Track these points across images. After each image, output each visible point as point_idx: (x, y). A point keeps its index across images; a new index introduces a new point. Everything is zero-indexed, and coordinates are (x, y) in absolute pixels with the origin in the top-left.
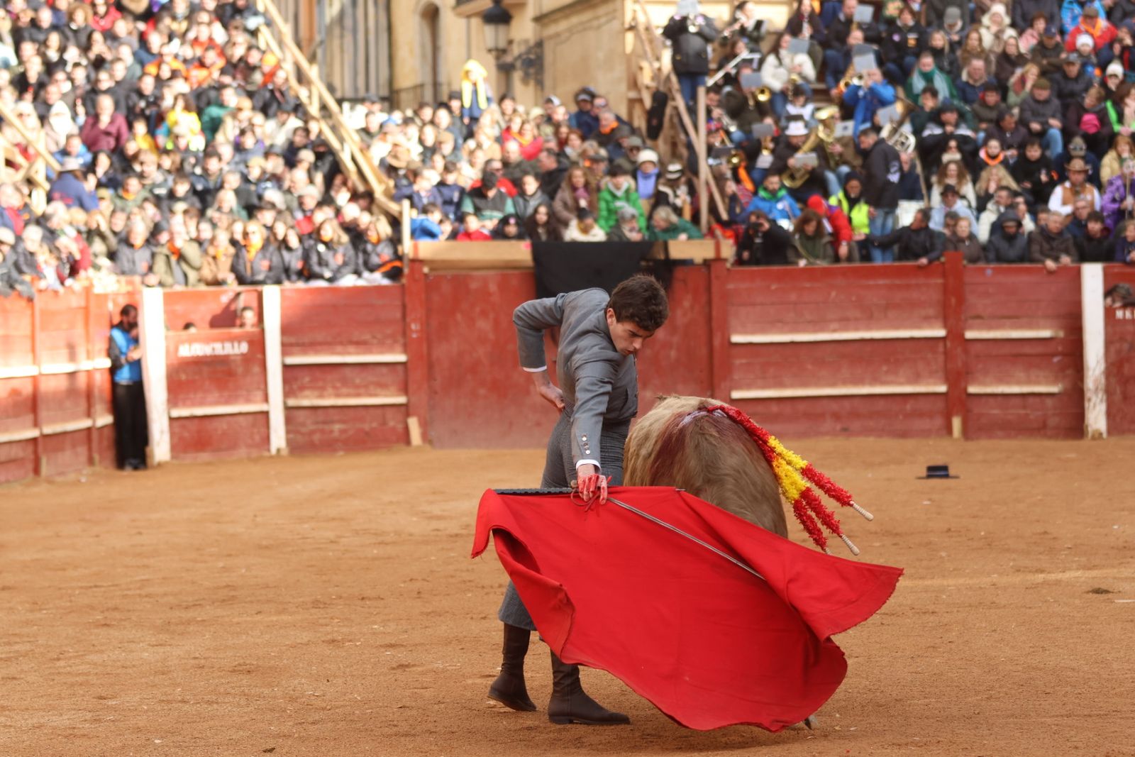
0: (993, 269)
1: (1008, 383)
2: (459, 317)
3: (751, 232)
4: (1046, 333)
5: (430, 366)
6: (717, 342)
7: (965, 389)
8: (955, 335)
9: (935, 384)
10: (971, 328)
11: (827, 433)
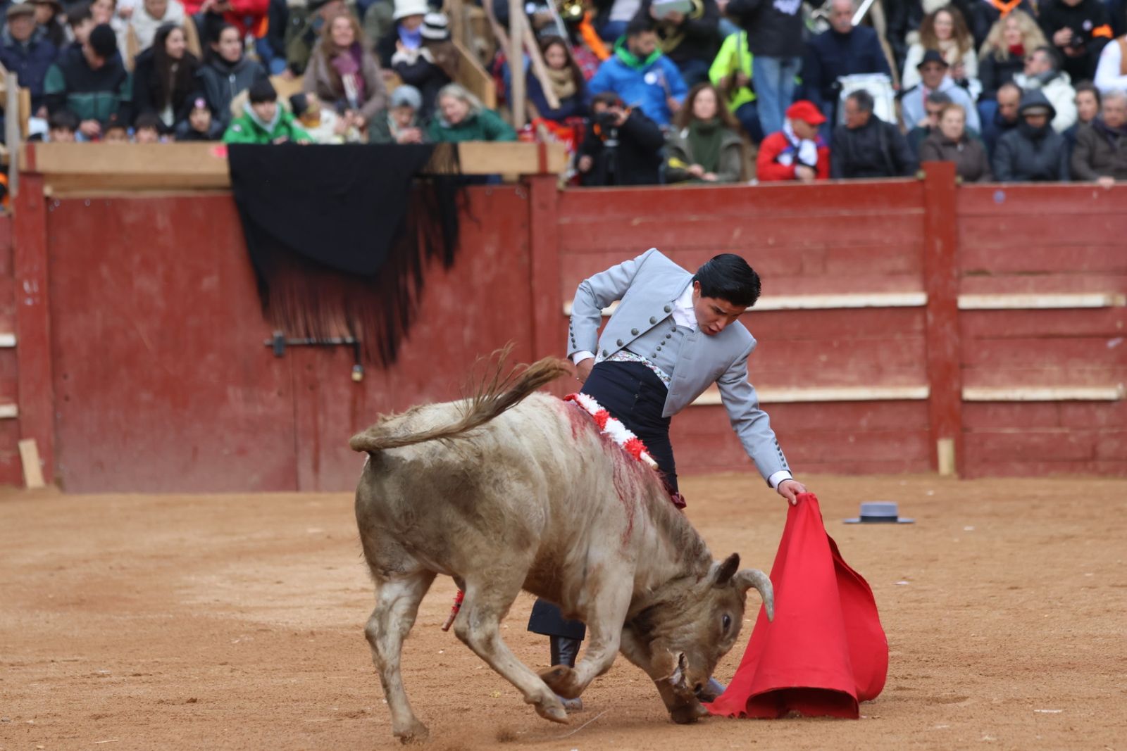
0: (1007, 191)
1: (1032, 383)
2: (105, 270)
3: (597, 129)
4: (1096, 300)
5: (56, 353)
6: (541, 313)
7: (960, 393)
8: (942, 303)
9: (909, 385)
10: (969, 291)
11: (727, 467)
